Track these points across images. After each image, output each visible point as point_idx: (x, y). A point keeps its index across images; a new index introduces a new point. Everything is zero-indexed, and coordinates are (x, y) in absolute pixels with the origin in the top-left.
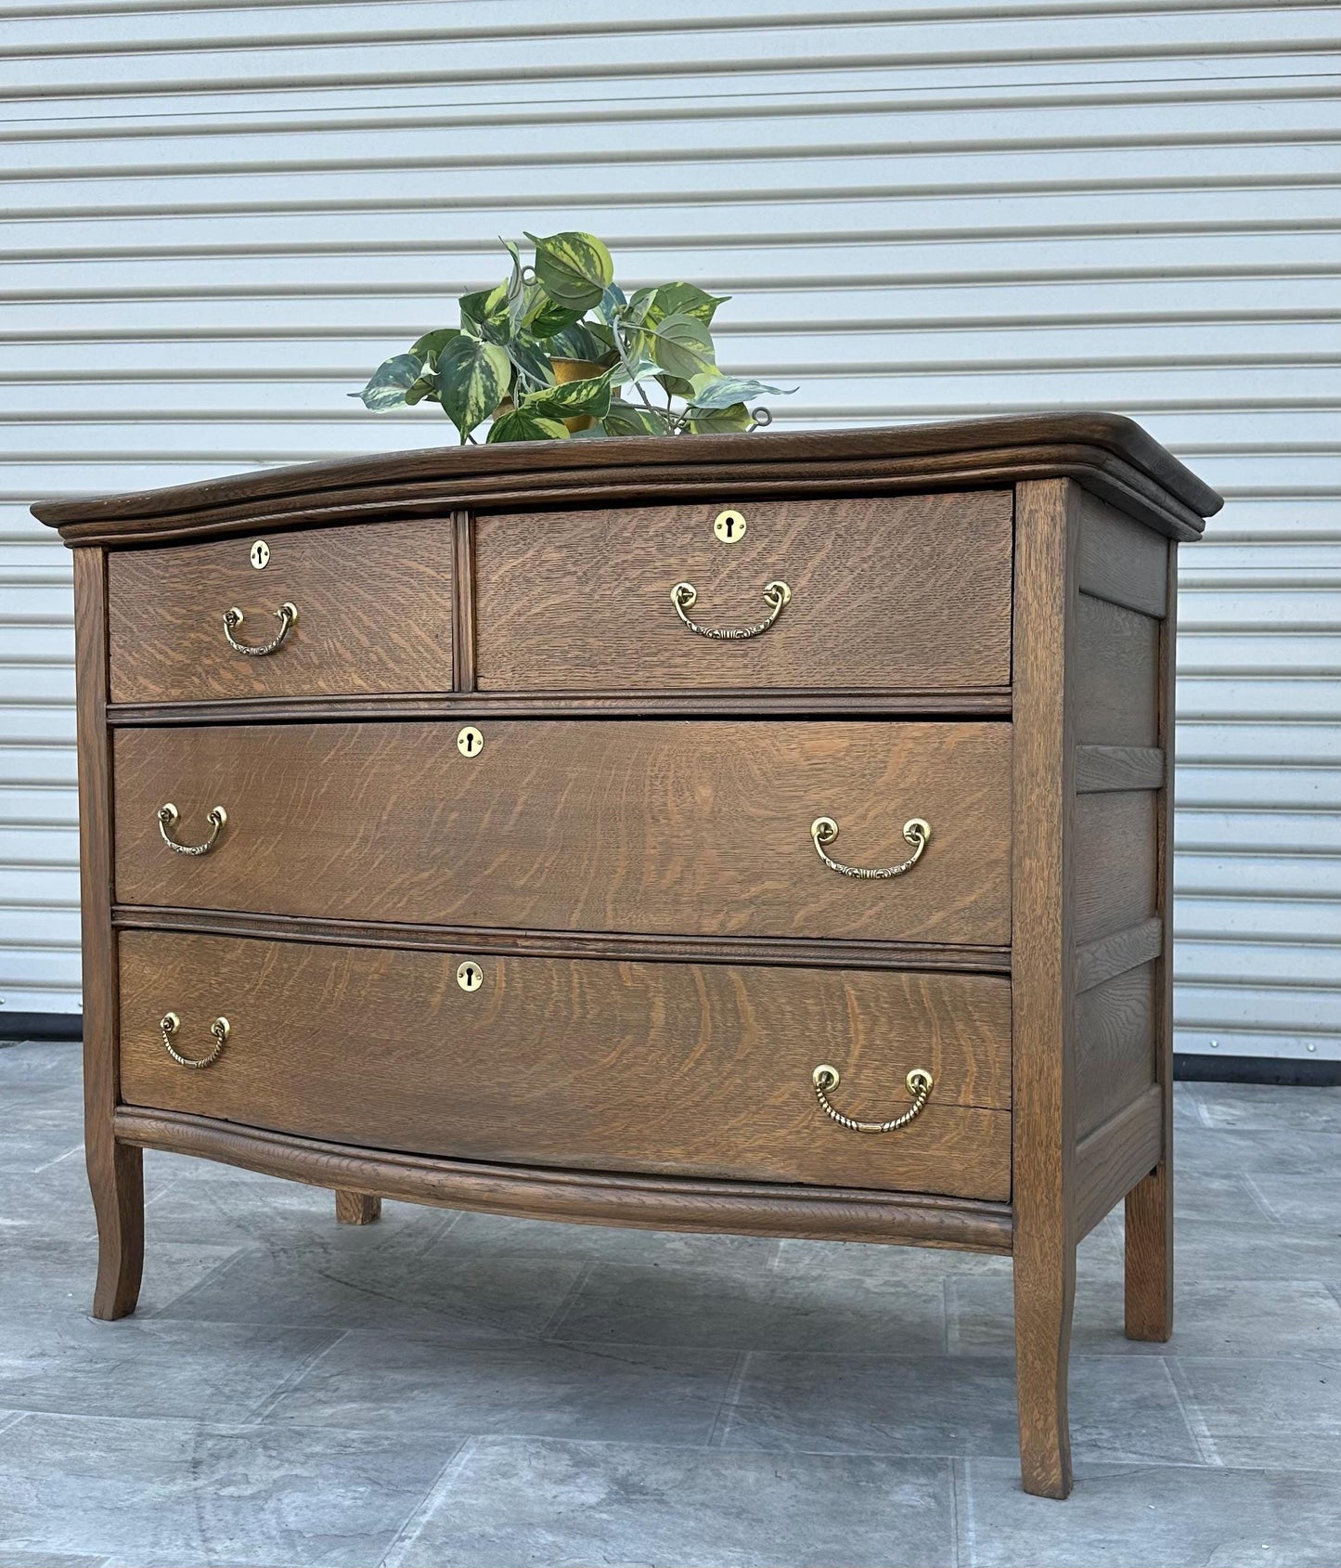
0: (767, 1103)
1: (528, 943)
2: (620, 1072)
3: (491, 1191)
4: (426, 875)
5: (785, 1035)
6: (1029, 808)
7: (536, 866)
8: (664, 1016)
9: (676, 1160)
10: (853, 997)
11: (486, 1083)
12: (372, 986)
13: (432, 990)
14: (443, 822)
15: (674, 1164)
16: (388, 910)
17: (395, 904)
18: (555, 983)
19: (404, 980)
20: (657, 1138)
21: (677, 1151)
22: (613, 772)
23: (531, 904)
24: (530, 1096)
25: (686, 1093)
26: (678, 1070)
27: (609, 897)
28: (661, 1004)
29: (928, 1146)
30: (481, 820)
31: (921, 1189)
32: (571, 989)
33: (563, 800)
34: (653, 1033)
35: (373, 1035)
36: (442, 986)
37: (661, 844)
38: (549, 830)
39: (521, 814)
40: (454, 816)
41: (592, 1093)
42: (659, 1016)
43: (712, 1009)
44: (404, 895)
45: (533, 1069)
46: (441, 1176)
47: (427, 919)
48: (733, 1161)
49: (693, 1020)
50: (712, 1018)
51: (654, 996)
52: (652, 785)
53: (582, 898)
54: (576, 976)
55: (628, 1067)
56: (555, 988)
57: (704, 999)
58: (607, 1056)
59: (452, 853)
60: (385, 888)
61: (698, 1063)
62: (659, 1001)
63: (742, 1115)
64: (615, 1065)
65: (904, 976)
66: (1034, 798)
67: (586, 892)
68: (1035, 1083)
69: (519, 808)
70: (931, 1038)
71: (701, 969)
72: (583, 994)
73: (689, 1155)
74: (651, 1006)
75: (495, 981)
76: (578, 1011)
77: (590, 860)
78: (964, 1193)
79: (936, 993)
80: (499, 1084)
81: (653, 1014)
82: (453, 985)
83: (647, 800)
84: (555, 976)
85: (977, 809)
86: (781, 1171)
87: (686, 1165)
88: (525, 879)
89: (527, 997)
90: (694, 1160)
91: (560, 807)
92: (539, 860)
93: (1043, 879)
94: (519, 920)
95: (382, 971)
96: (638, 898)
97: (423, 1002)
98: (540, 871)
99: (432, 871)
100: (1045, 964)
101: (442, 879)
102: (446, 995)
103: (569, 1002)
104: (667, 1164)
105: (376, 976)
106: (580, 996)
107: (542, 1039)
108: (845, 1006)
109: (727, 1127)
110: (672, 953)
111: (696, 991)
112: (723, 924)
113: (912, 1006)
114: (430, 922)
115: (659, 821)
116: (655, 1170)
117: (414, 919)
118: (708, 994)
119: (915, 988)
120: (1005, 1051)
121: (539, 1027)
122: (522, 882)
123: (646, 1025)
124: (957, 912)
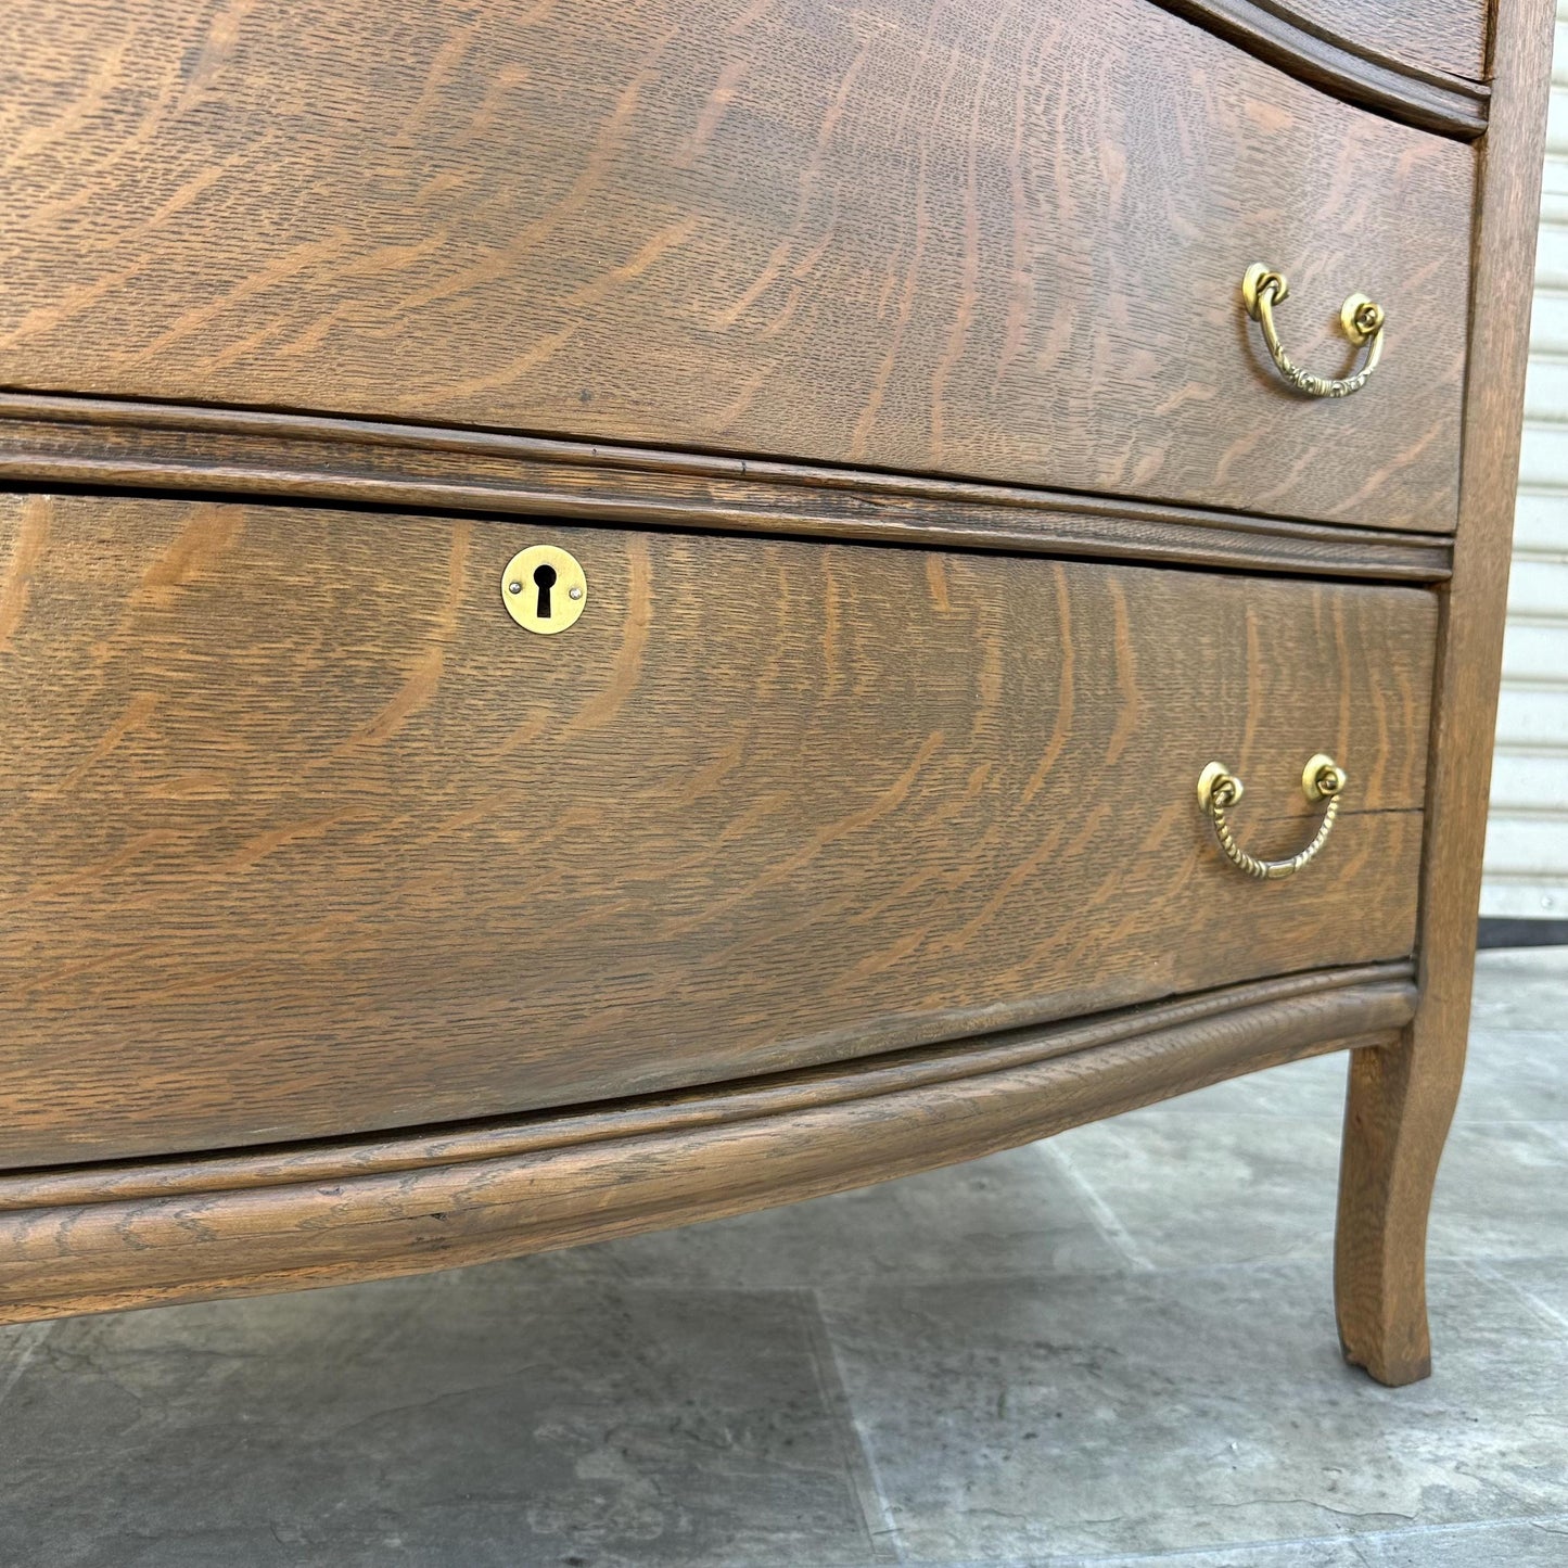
0: (1143, 848)
1: (740, 495)
2: (918, 817)
3: (627, 1179)
4: (402, 256)
5: (1171, 710)
6: (1498, 300)
7: (769, 274)
8: (999, 680)
9: (1006, 997)
10: (1254, 629)
11: (597, 891)
12: (145, 626)
13: (407, 634)
14: (467, 87)
15: (1001, 1006)
16: (241, 364)
17: (270, 342)
18: (783, 605)
19: (292, 604)
20: (976, 958)
21: (1008, 977)
22: (956, 53)
23: (755, 381)
24: (715, 906)
25: (1028, 850)
26: (1015, 799)
27: (939, 381)
28: (997, 652)
29: (1322, 888)
30: (608, 106)
31: (1309, 964)
32: (821, 618)
33: (841, 97)
34: (980, 719)
35: (155, 792)
36: (447, 619)
37: (1039, 261)
38: (806, 176)
39: (732, 113)
40: (512, 76)
41: (855, 877)
42: (991, 679)
43: (1078, 661)
44: (310, 317)
45: (725, 834)
46: (460, 1180)
47: (408, 404)
48: (1092, 977)
49: (1047, 686)
50: (1077, 678)
51: (987, 636)
52: (1029, 110)
53: (881, 379)
54: (833, 588)
55: (931, 806)
56: (783, 619)
57: (1067, 638)
58: (891, 782)
59: (505, 196)
60: (226, 285)
61: (1050, 781)
62: (993, 646)
63: (1109, 880)
64: (906, 801)
65: (1317, 589)
66: (1504, 285)
67: (888, 363)
68: (1465, 760)
69: (723, 95)
70: (1338, 698)
71: (1067, 573)
72: (846, 634)
73: (1028, 979)
74: (976, 660)
75: (623, 600)
76: (834, 679)
77: (901, 275)
78: (1360, 957)
79: (1353, 616)
80: (632, 888)
81: (981, 676)
82: (488, 616)
83: (1018, 146)
84: (784, 587)
85: (1431, 292)
86: (1154, 979)
87: (1021, 1005)
88: (740, 307)
89: (710, 645)
90: (1035, 988)
91: (833, 114)
92: (779, 257)
93: (1502, 423)
94: (720, 427)
95: (192, 574)
96: (993, 391)
97: (372, 673)
98: (780, 287)
99: (427, 246)
100: (1493, 564)
101: (467, 277)
102: (461, 649)
103: (814, 658)
104: (991, 1010)
105: (162, 596)
106: (841, 640)
107: (747, 753)
108: (1244, 646)
109: (1086, 908)
110: (1043, 530)
111: (1056, 621)
112: (1128, 470)
113: (1322, 644)
114: (421, 412)
115: (1037, 203)
116: (971, 1028)
117: (354, 400)
118: (1074, 630)
119: (1328, 607)
120: (1424, 712)
121: (740, 724)
122: (731, 316)
123: (968, 703)
124: (1399, 472)
